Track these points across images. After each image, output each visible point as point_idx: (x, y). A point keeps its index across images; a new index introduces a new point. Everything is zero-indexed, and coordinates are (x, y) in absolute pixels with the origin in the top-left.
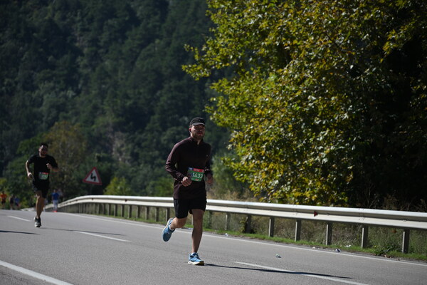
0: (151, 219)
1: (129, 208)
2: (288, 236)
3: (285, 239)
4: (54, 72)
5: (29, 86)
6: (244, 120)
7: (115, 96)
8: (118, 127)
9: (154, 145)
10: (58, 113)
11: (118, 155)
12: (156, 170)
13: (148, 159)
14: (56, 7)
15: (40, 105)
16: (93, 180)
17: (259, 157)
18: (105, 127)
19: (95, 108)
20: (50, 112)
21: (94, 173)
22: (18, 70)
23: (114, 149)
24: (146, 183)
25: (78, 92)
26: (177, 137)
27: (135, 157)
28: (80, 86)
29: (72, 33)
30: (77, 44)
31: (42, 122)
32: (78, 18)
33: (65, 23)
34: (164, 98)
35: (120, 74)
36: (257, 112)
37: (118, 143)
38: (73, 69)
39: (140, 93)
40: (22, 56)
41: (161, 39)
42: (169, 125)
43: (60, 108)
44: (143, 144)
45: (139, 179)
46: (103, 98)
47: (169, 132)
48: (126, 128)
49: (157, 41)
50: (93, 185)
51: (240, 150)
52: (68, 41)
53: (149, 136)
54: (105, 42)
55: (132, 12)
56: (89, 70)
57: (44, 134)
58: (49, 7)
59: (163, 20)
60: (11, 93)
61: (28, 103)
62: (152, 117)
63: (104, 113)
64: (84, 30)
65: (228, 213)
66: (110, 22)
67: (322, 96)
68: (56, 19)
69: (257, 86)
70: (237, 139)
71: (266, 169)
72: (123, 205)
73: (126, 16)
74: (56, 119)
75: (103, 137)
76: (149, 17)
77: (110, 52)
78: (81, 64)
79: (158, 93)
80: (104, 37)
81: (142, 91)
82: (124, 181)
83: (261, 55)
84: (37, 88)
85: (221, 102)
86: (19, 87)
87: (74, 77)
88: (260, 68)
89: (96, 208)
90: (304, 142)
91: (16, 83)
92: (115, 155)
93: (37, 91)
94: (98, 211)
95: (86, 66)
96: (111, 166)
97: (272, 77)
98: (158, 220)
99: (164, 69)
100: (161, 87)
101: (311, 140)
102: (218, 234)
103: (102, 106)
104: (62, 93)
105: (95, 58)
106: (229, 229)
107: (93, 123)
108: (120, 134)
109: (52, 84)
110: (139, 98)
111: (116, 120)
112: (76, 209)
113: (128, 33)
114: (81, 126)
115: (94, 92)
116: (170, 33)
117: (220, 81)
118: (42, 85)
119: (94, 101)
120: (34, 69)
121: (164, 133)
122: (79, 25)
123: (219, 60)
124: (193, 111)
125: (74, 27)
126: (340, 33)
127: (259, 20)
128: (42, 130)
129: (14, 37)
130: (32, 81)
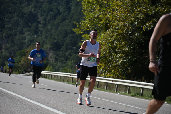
0: (58, 80)
1: (51, 76)
2: (103, 88)
3: (102, 89)
4: (31, 29)
5: (22, 33)
7: (51, 38)
8: (51, 49)
9: (63, 56)
10: (31, 43)
11: (50, 58)
12: (63, 64)
13: (61, 60)
14: (33, 7)
15: (25, 39)
18: (47, 48)
19: (44, 42)
20: (28, 42)
22: (18, 27)
23: (49, 56)
24: (59, 69)
25: (38, 36)
26: (71, 54)
27: (56, 59)
28: (39, 34)
30: (39, 20)
31: (25, 45)
32: (40, 11)
33: (35, 12)
34: (68, 40)
35: (53, 31)
37: (51, 54)
38: (37, 28)
39: (59, 38)
40: (20, 23)
41: (68, 20)
42: (69, 49)
43: (32, 41)
44: (59, 55)
45: (57, 67)
46: (47, 39)
47: (68, 52)
48: (54, 49)
49: (66, 21)
52: (36, 19)
54: (49, 20)
55: (58, 10)
56: (43, 29)
57: (25, 49)
58: (30, 6)
59: (69, 13)
60: (15, 35)
61: (21, 39)
62: (63, 46)
63: (46, 44)
64: (42, 15)
66: (51, 13)
67: (119, 42)
68: (32, 11)
72: (49, 75)
73: (56, 11)
74: (30, 45)
75: (46, 52)
76: (64, 12)
77: (50, 23)
78: (40, 27)
79: (66, 38)
80: (48, 18)
81: (60, 37)
82: (51, 67)
83: (99, 27)
84: (24, 34)
86: (18, 33)
87: (37, 31)
88: (99, 31)
90: (112, 57)
91: (17, 31)
93: (24, 35)
95: (41, 27)
97: (103, 34)
98: (60, 80)
99: (68, 30)
100: (66, 36)
101: (115, 56)
103: (46, 41)
104: (33, 36)
105: (45, 25)
107: (43, 47)
108: (52, 51)
109: (29, 33)
110: (59, 40)
111: (51, 46)
113: (57, 17)
115: (44, 36)
116: (71, 18)
117: (85, 34)
118: (26, 33)
119: (43, 40)
120: (24, 27)
122: (40, 13)
123: (85, 28)
124: (77, 45)
125: (38, 14)
126: (127, 21)
127: (99, 15)
128: (25, 48)
129: (18, 16)
130: (23, 31)
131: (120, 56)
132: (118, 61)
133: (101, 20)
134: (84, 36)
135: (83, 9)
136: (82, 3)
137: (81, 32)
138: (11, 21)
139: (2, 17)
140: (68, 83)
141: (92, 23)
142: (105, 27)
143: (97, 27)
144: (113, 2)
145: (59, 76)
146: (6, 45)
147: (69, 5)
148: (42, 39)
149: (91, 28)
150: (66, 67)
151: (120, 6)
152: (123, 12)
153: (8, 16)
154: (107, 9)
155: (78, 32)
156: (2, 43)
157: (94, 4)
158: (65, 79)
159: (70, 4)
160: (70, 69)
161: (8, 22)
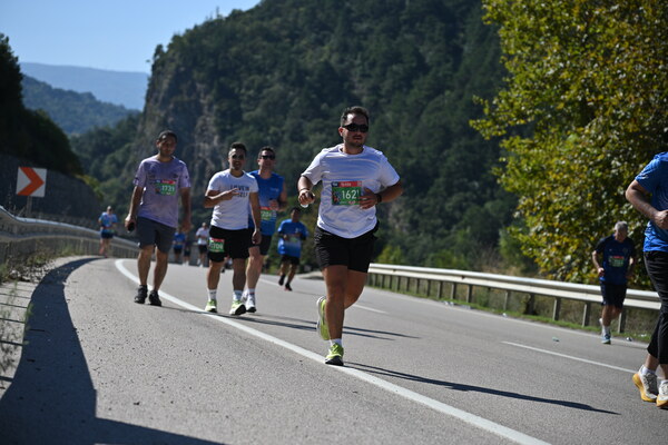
0: (422, 293)
1: (398, 279)
2: (577, 320)
3: (570, 323)
4: (326, 122)
5: (298, 136)
6: (537, 185)
9: (437, 212)
11: (395, 221)
12: (439, 242)
13: (429, 228)
14: (334, 47)
17: (551, 229)
22: (285, 118)
23: (391, 215)
24: (425, 255)
26: (464, 204)
27: (414, 224)
29: (350, 79)
30: (355, 92)
32: (358, 62)
33: (343, 66)
34: (452, 159)
35: (402, 129)
36: (552, 177)
37: (395, 208)
39: (424, 152)
40: (291, 102)
41: (452, 91)
42: (455, 190)
44: (425, 210)
45: (417, 250)
47: (455, 198)
49: (447, 93)
51: (530, 220)
52: (345, 88)
53: (432, 202)
54: (388, 91)
55: (420, 58)
58: (326, 48)
59: (455, 68)
61: (295, 157)
62: (436, 180)
64: (365, 76)
65: (509, 291)
66: (395, 67)
67: (628, 161)
68: (334, 60)
69: (555, 148)
70: (525, 206)
71: (557, 243)
72: (391, 276)
73: (412, 62)
76: (439, 64)
77: (392, 103)
79: (445, 153)
80: (387, 85)
81: (426, 149)
82: (398, 251)
83: (561, 111)
84: (307, 139)
85: (511, 162)
86: (286, 137)
88: (558, 126)
90: (605, 215)
91: (283, 132)
92: (391, 220)
93: (306, 144)
97: (572, 137)
98: (428, 295)
99: (453, 125)
100: (447, 145)
101: (613, 212)
102: (495, 313)
105: (375, 108)
106: (508, 309)
109: (324, 136)
110: (423, 158)
113: (414, 82)
116: (463, 84)
117: (511, 138)
118: (313, 136)
120: (304, 117)
121: (450, 199)
122: (358, 71)
123: (513, 115)
124: (484, 176)
125: (353, 72)
126: (655, 89)
127: (560, 71)
129: (284, 80)
130: (302, 131)
133: (566, 88)
134: (509, 142)
135: (504, 51)
136: (502, 33)
137: (499, 130)
138: (263, 98)
139: (231, 86)
140: (455, 305)
141: (534, 97)
142: (579, 112)
143: (554, 113)
144: (606, 26)
145: (424, 279)
147: (455, 41)
150: (448, 249)
151: (633, 37)
152: (641, 60)
153: (253, 81)
154: (586, 50)
155: (487, 132)
157: (539, 35)
158: (444, 290)
159: (458, 38)
160: (462, 255)
161: (252, 102)
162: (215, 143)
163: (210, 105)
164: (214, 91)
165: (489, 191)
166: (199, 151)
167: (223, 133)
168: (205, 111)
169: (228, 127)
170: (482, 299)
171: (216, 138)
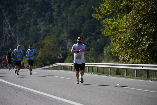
2: (133, 76)
3: (131, 77)
4: (45, 18)
5: (36, 24)
6: (115, 33)
7: (67, 26)
8: (69, 38)
10: (47, 33)
11: (69, 48)
15: (40, 30)
16: (60, 57)
18: (64, 38)
19: (60, 31)
20: (43, 33)
21: (61, 55)
22: (31, 18)
23: (67, 46)
25: (54, 25)
26: (90, 40)
28: (54, 23)
29: (51, 4)
30: (53, 8)
31: (41, 37)
34: (85, 26)
35: (69, 18)
37: (69, 44)
38: (52, 17)
39: (76, 25)
40: (33, 13)
41: (83, 5)
42: (87, 36)
43: (47, 31)
46: (63, 27)
47: (87, 39)
48: (72, 38)
49: (82, 5)
50: (60, 59)
52: (49, 7)
54: (63, 7)
56: (58, 17)
60: (29, 27)
61: (35, 30)
62: (81, 34)
63: (63, 33)
64: (55, 2)
65: (110, 68)
69: (120, 21)
74: (46, 35)
75: (64, 41)
77: (65, 10)
78: (54, 15)
79: (83, 25)
80: (63, 5)
81: (77, 24)
82: (72, 57)
83: (121, 9)
84: (39, 24)
85: (106, 27)
86: (32, 24)
87: (52, 20)
88: (120, 14)
89: (62, 68)
91: (31, 23)
93: (39, 26)
94: (62, 69)
95: (56, 16)
96: (67, 52)
97: (125, 17)
99: (85, 16)
100: (84, 22)
101: (141, 39)
102: (107, 76)
103: (62, 30)
104: (48, 26)
105: (59, 12)
106: (110, 74)
107: (59, 36)
108: (69, 40)
109: (44, 23)
110: (76, 27)
111: (68, 35)
112: (54, 68)
114: (55, 38)
115: (59, 25)
118: (40, 23)
119: (60, 29)
120: (37, 17)
121: (86, 39)
122: (53, 1)
123: (106, 12)
124: (96, 31)
128: (41, 40)
129: (29, 6)
130: (37, 22)
131: (146, 38)
132: (145, 44)
133: (122, 2)
134: (105, 20)
137: (102, 17)
138: (24, 12)
139: (13, 9)
140: (93, 74)
141: (112, 5)
142: (127, 9)
143: (119, 10)
146: (20, 38)
148: (58, 28)
149: (111, 11)
150: (87, 55)
153: (20, 7)
155: (98, 18)
156: (17, 37)
158: (89, 70)
160: (92, 57)
161: (20, 14)
162: (9, 28)
163: (7, 16)
164: (7, 11)
165: (98, 36)
166: (4, 31)
167: (12, 25)
168: (5, 18)
169: (13, 22)
170: (102, 71)
171: (10, 26)
